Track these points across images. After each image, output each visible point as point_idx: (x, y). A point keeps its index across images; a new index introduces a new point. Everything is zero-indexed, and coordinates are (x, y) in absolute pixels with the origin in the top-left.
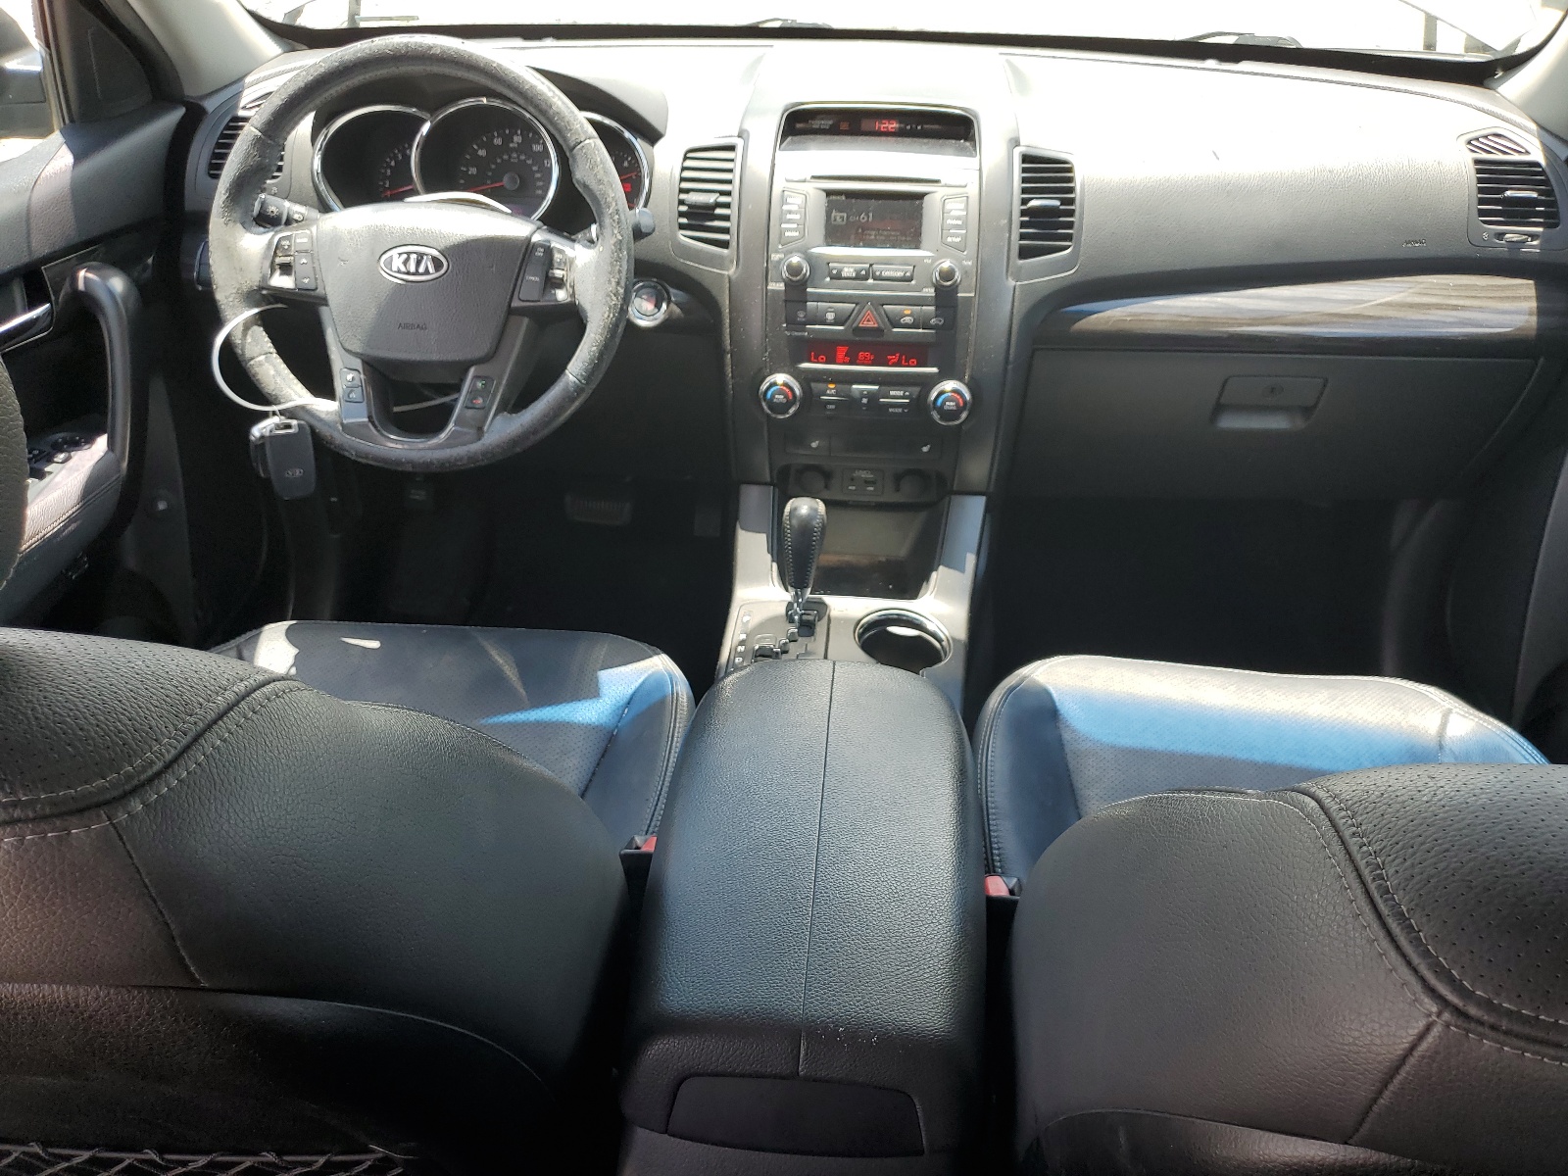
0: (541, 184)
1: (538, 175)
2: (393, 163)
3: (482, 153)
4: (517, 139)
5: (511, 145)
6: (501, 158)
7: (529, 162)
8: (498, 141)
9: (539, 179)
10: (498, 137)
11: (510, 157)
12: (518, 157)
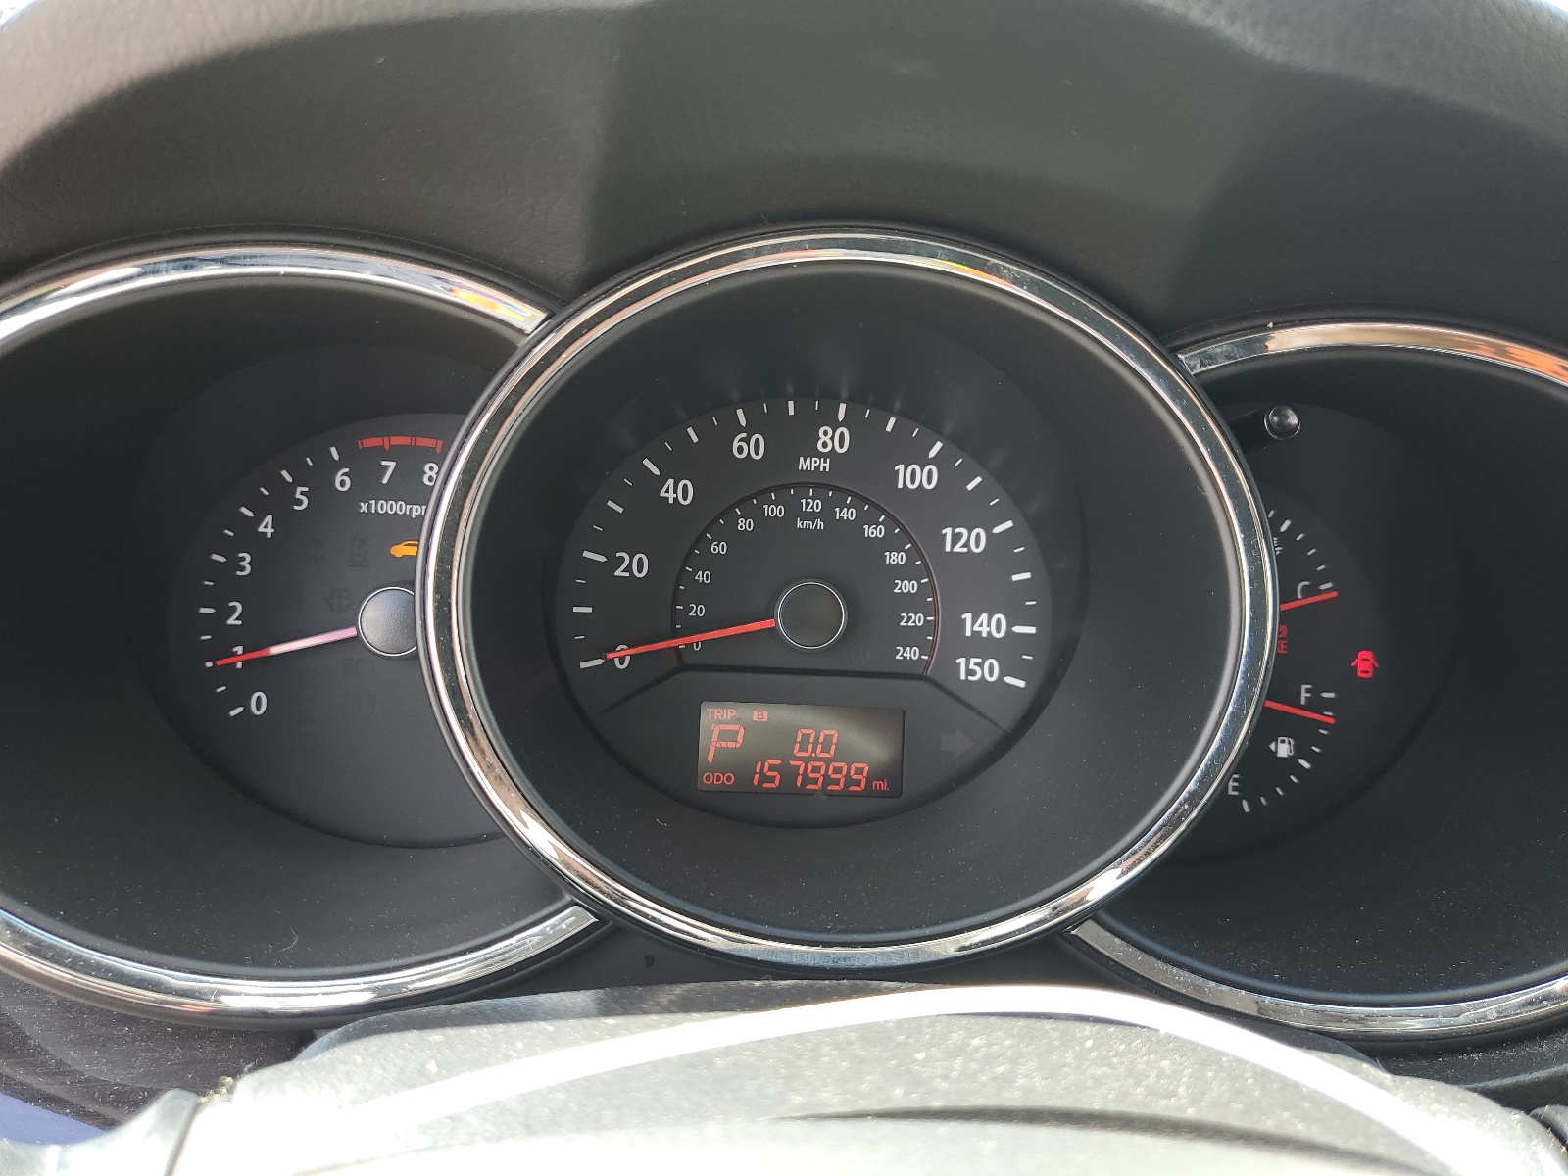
0: (918, 620)
1: (909, 587)
2: (267, 527)
3: (677, 492)
4: (833, 440)
5: (805, 464)
6: (758, 516)
7: (875, 532)
8: (749, 447)
9: (912, 603)
10: (750, 430)
11: (794, 511)
12: (827, 514)
